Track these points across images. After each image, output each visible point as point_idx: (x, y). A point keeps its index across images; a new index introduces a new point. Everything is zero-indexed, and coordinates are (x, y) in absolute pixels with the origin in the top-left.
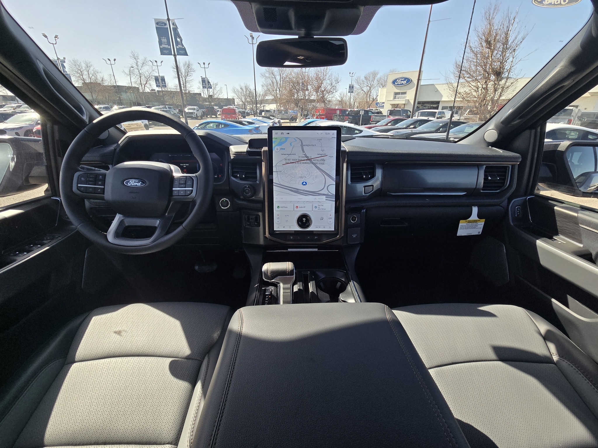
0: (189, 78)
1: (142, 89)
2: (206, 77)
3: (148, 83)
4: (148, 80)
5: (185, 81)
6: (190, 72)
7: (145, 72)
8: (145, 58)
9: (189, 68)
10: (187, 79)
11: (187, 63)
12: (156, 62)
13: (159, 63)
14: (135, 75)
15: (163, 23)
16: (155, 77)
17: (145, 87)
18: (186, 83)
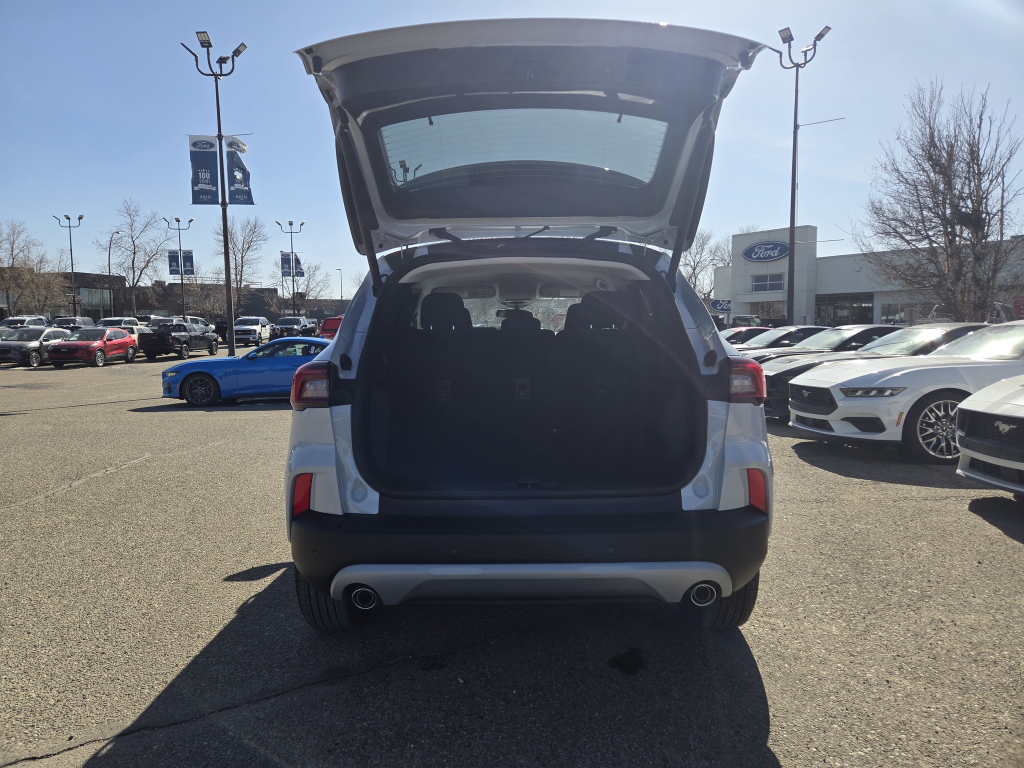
0: (251, 253)
1: (134, 279)
2: (292, 252)
3: (151, 265)
4: (151, 260)
5: (242, 261)
6: (255, 241)
7: (148, 243)
8: (154, 214)
9: (255, 234)
10: (246, 257)
11: (252, 222)
12: (178, 220)
13: (184, 224)
14: (123, 249)
15: (208, 143)
16: (170, 253)
17: (142, 276)
18: (242, 266)
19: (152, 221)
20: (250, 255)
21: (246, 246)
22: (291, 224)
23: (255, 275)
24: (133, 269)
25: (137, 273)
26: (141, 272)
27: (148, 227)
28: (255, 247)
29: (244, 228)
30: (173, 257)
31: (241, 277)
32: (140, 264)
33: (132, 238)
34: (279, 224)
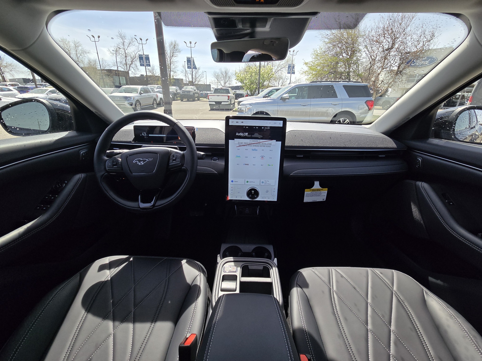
1: (127, 69)
2: (191, 57)
4: (134, 61)
6: (175, 52)
9: (175, 49)
14: (121, 55)
16: (139, 56)
19: (132, 42)
20: (174, 59)
21: (171, 55)
22: (191, 43)
23: (176, 69)
24: (126, 64)
25: (128, 66)
26: (130, 66)
27: (130, 45)
28: (175, 55)
29: (170, 46)
30: (141, 58)
31: (170, 70)
32: (129, 62)
33: (124, 49)
34: (186, 43)
